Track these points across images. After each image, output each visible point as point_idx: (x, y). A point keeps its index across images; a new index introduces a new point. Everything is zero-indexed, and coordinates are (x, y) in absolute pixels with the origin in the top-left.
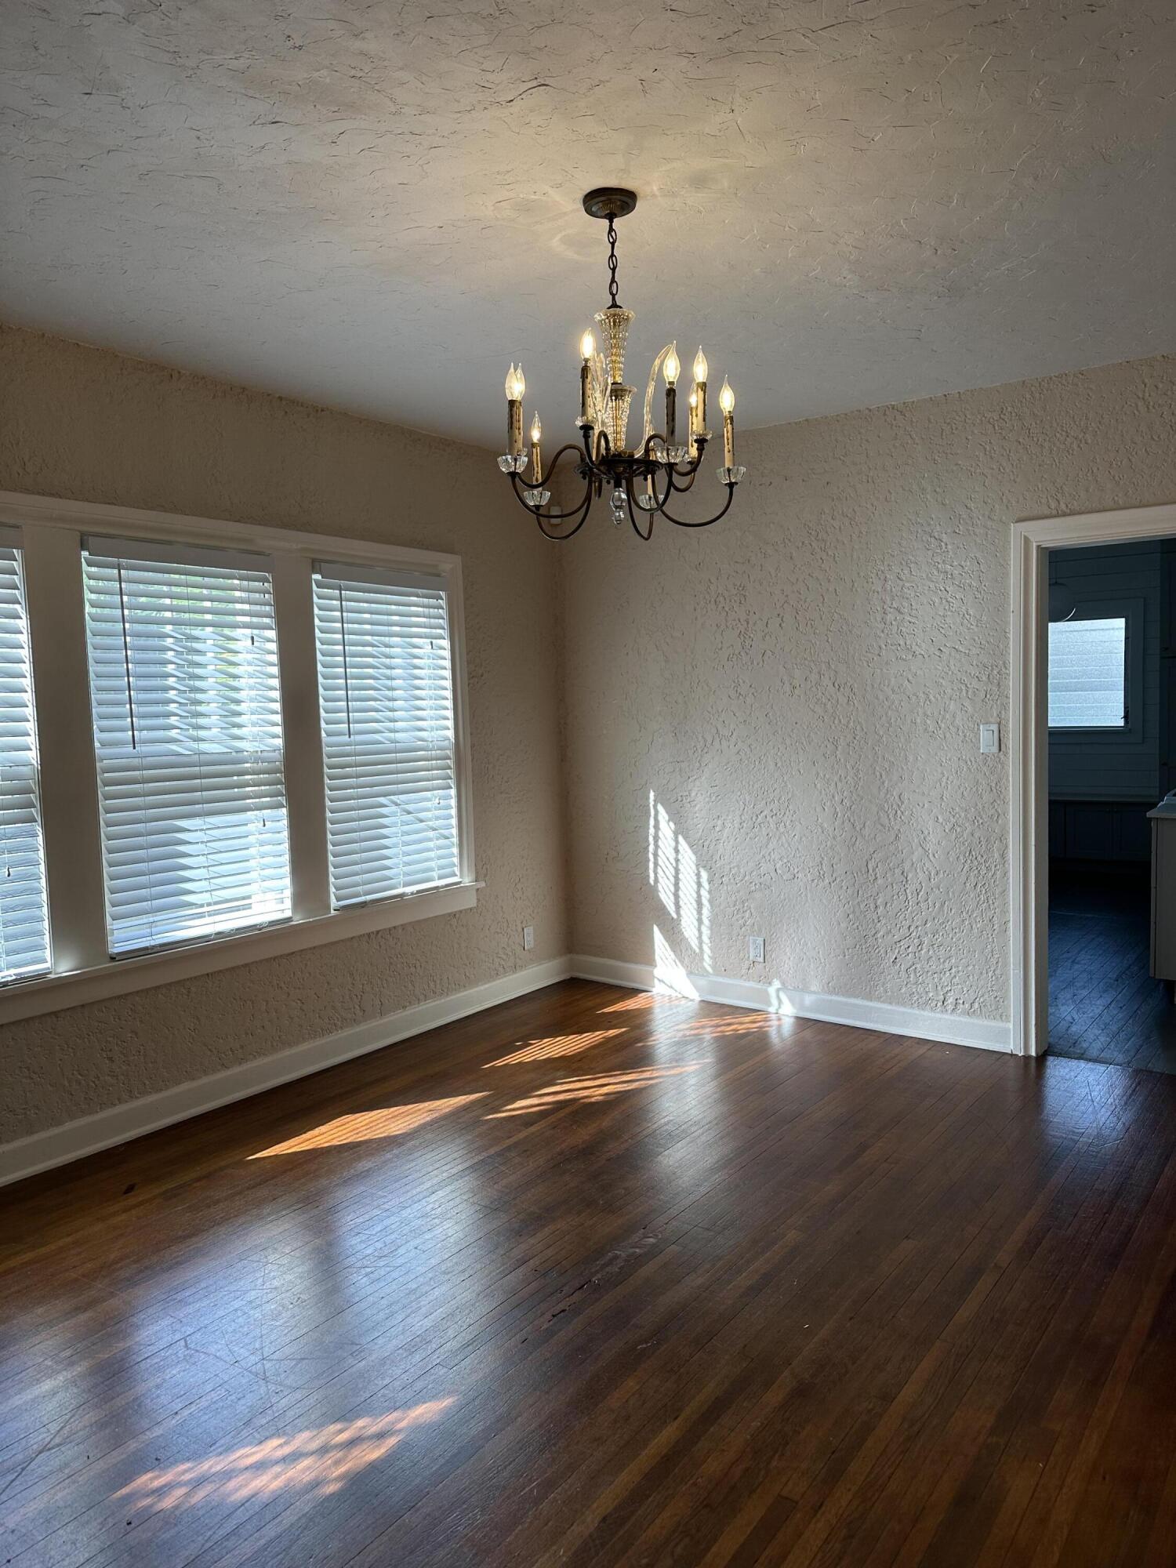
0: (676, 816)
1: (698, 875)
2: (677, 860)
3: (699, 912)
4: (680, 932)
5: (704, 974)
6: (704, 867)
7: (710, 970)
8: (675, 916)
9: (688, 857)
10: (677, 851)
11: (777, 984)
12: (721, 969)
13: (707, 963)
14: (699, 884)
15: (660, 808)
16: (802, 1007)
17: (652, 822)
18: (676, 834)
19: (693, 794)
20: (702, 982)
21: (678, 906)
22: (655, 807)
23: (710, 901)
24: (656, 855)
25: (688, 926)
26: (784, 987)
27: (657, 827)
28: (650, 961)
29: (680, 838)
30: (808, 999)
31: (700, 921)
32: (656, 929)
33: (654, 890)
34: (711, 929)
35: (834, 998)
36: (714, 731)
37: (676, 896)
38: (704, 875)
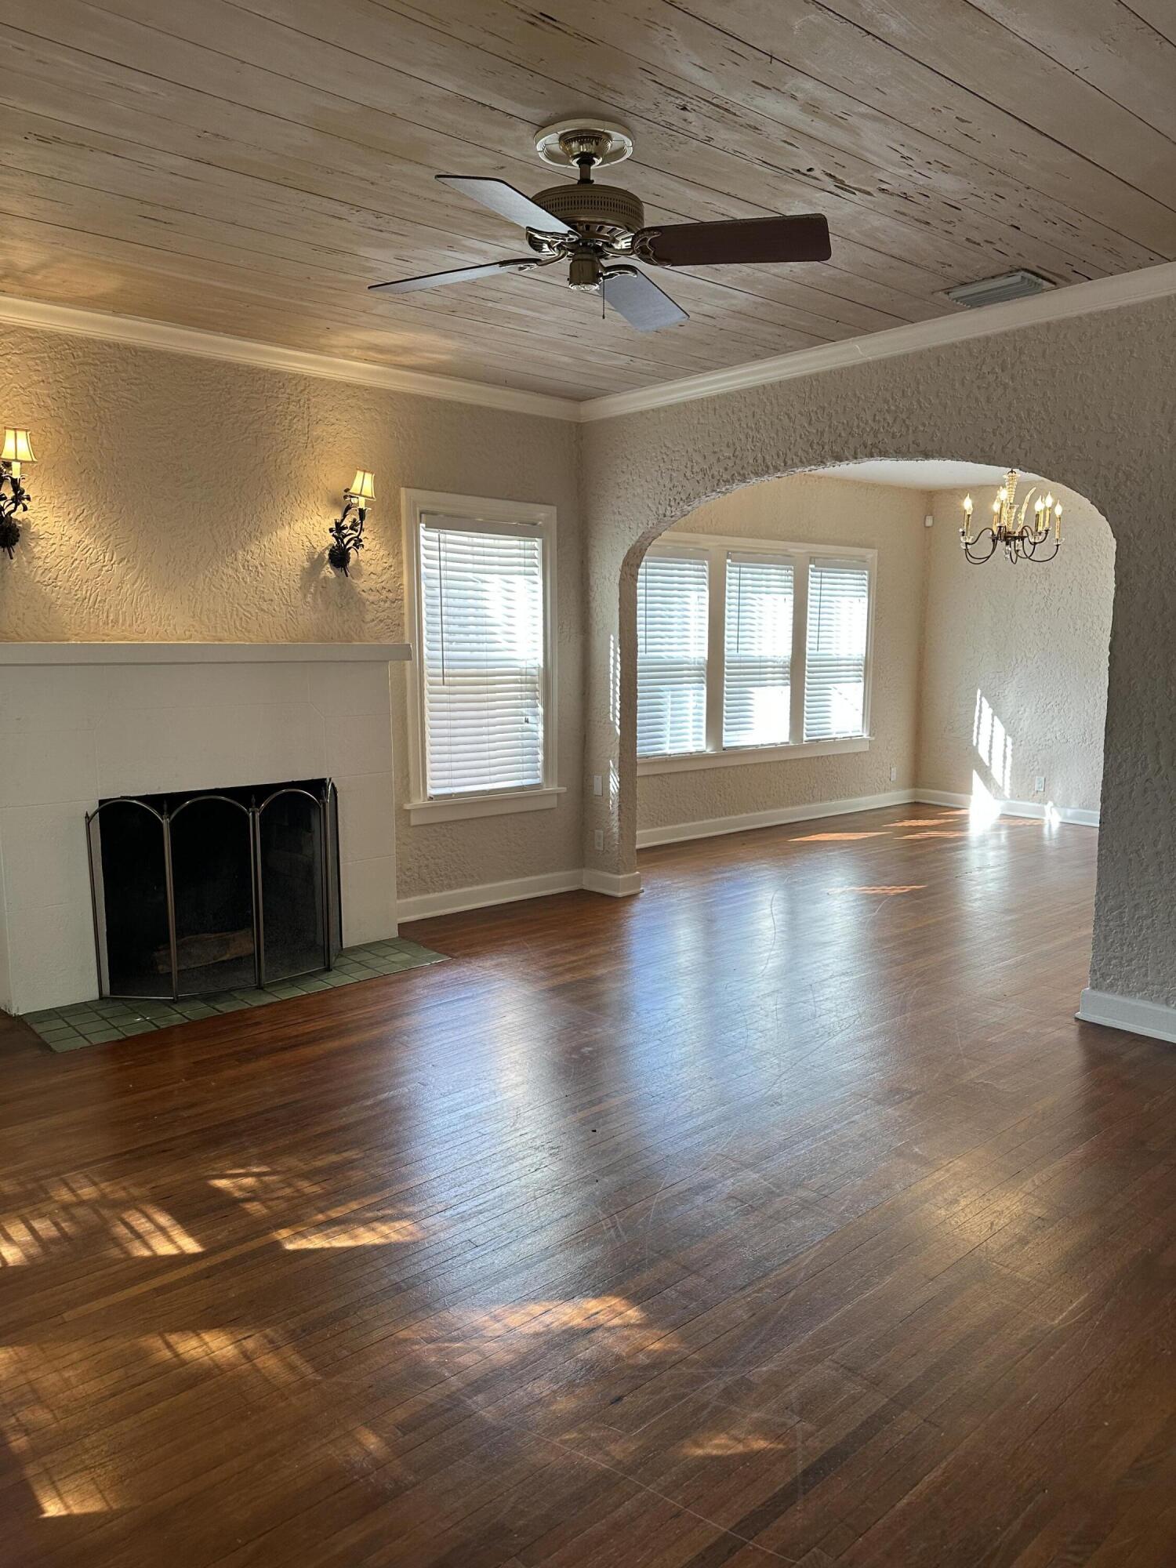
0: (994, 705)
1: (1005, 740)
2: (992, 731)
3: (1004, 762)
4: (991, 774)
5: (1005, 799)
6: (1010, 735)
7: (1009, 797)
8: (988, 764)
9: (1000, 730)
10: (993, 726)
11: (1050, 804)
12: (1012, 797)
13: (1007, 793)
14: (1006, 746)
15: (983, 699)
16: (1065, 817)
17: (977, 708)
18: (993, 716)
19: (1006, 692)
20: (1002, 803)
21: (990, 759)
22: (980, 699)
23: (1012, 756)
24: (978, 728)
25: (996, 771)
26: (1055, 805)
27: (980, 711)
28: (969, 792)
29: (996, 717)
30: (1069, 812)
31: (1004, 767)
32: (975, 772)
33: (976, 749)
34: (1011, 771)
35: (1085, 811)
36: (1023, 654)
37: (990, 752)
38: (1010, 740)
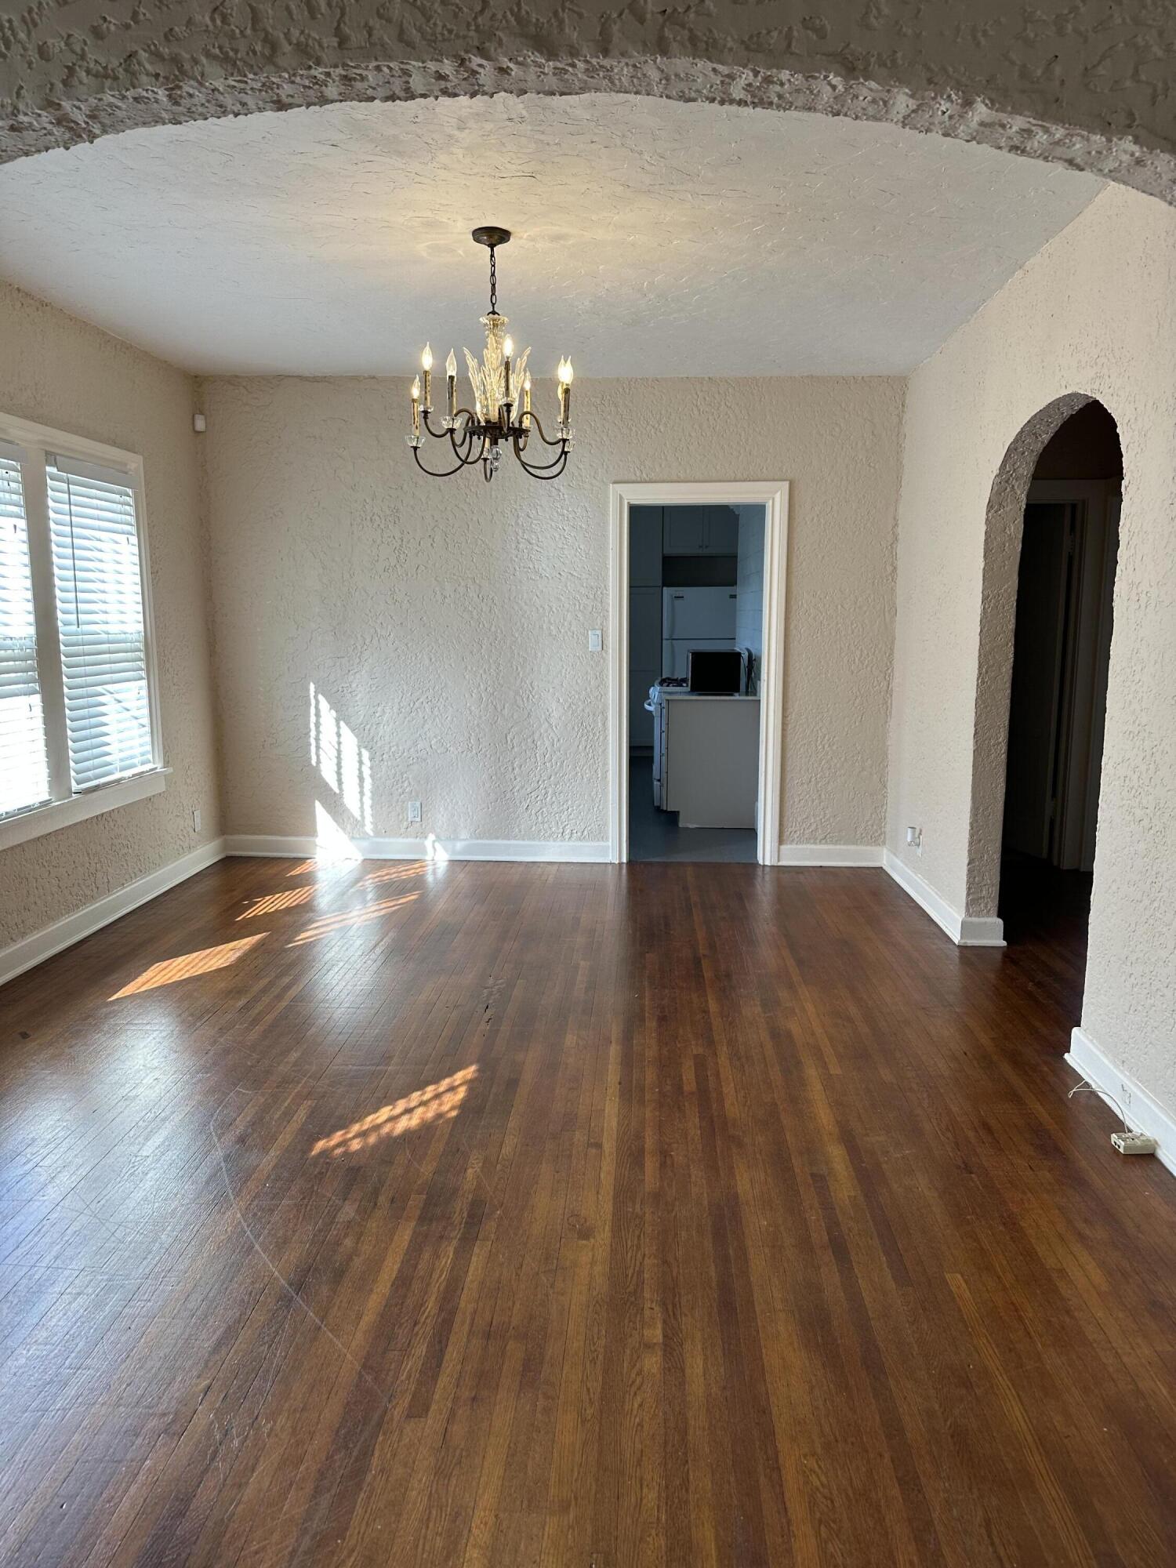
0: (335, 705)
1: (360, 754)
2: (339, 743)
3: (361, 786)
4: (342, 804)
5: (365, 837)
6: (365, 747)
7: (372, 834)
8: (337, 791)
9: (350, 740)
10: (339, 735)
11: (431, 837)
12: (377, 833)
13: (369, 828)
14: (361, 762)
15: (320, 697)
16: (454, 852)
17: (313, 710)
18: (337, 721)
19: (354, 685)
20: (365, 844)
21: (340, 782)
22: (316, 697)
23: (371, 776)
24: (317, 739)
25: (351, 799)
26: (438, 838)
27: (318, 715)
28: (312, 832)
29: (342, 724)
30: (459, 845)
31: (362, 793)
32: (317, 804)
33: (317, 769)
34: (372, 799)
35: (480, 841)
36: (372, 631)
37: (339, 773)
38: (366, 754)
